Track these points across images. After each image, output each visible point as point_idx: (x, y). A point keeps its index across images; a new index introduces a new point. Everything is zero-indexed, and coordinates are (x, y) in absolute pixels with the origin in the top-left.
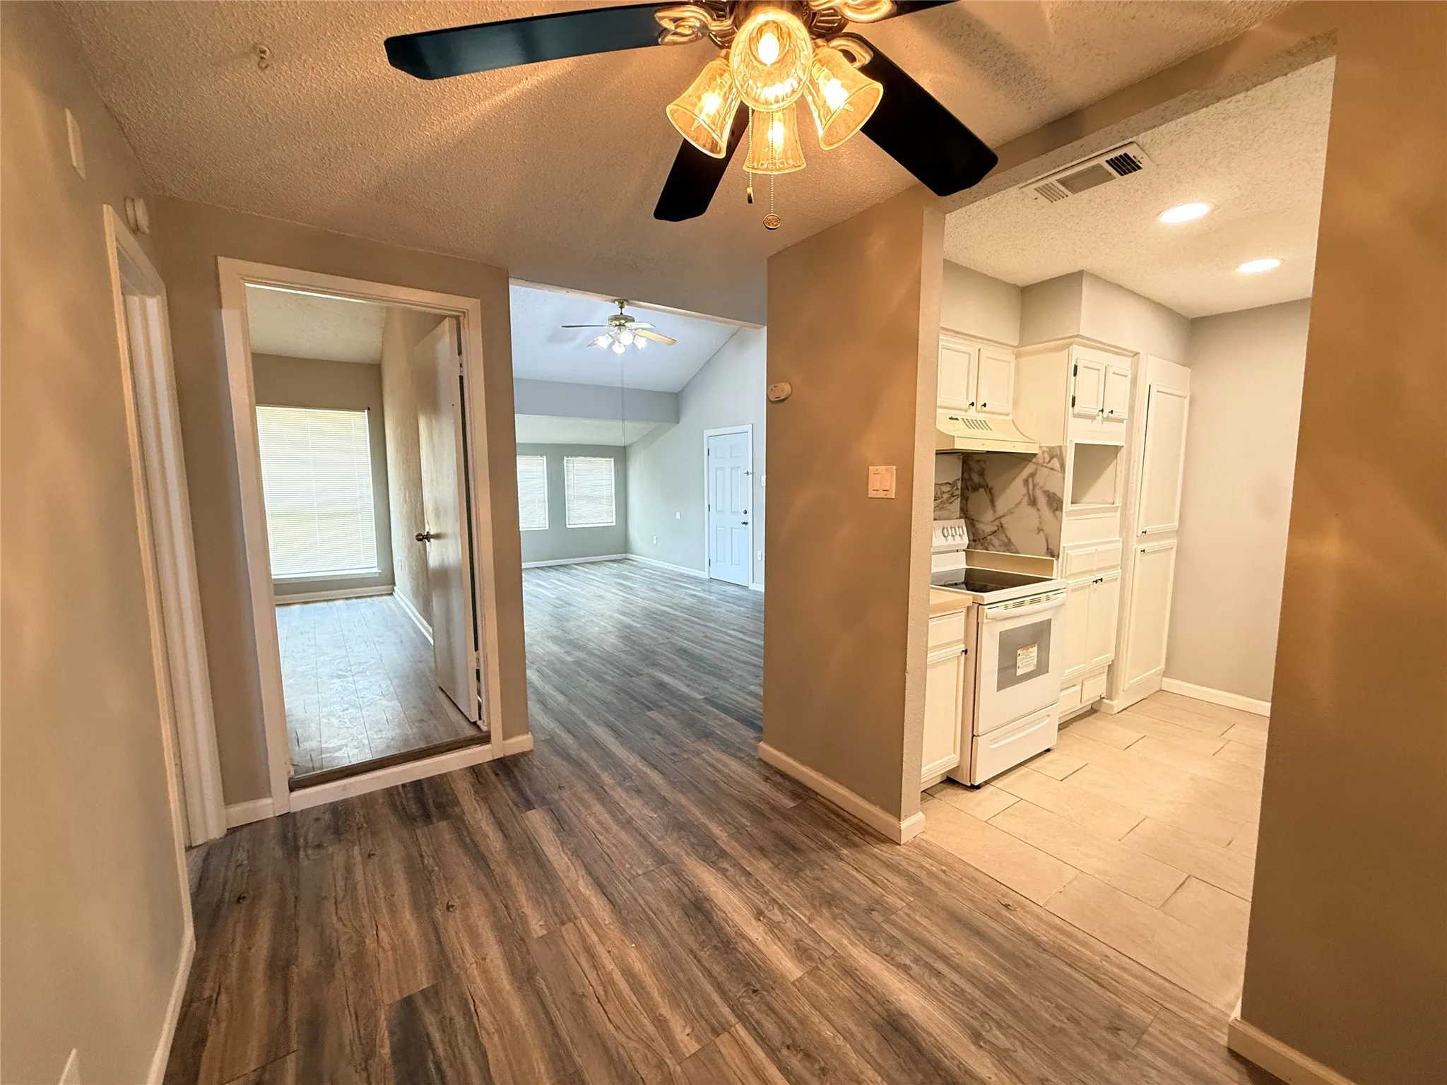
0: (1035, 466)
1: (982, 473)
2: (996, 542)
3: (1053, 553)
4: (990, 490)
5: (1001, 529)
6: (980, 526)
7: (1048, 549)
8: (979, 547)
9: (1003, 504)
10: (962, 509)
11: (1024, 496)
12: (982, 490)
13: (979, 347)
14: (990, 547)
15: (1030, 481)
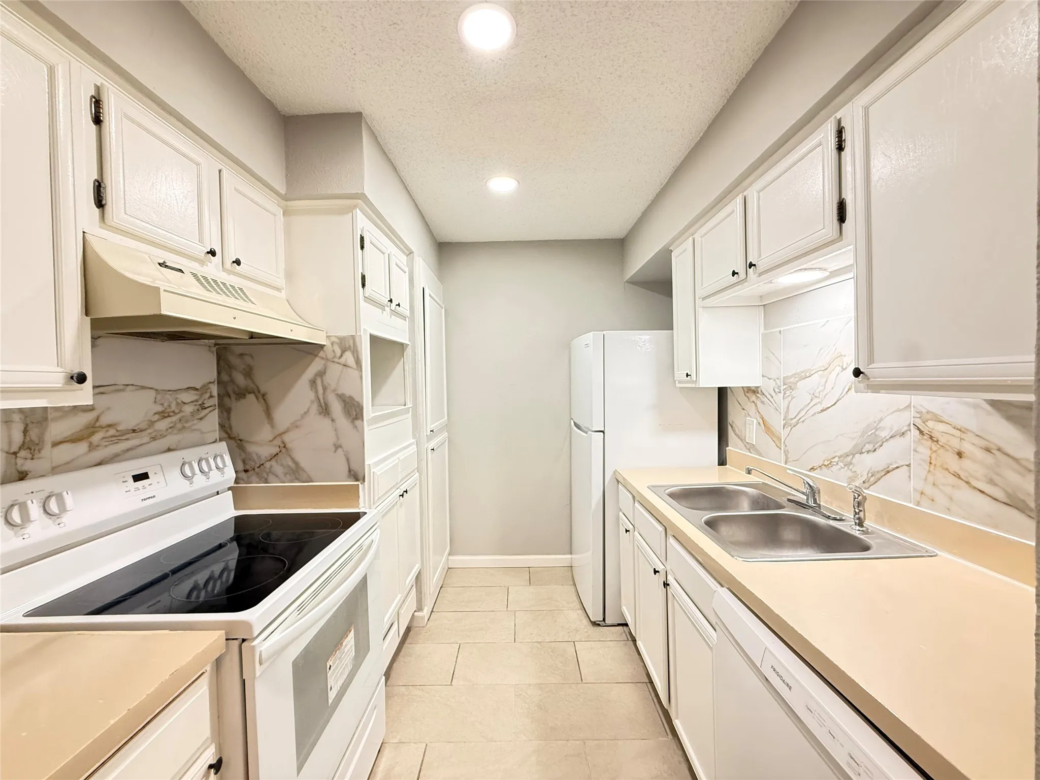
0: (323, 362)
1: (248, 373)
2: (278, 469)
3: (357, 475)
4: (262, 397)
5: (284, 450)
6: (252, 449)
7: (350, 471)
8: (254, 478)
9: (284, 413)
10: (222, 426)
11: (312, 402)
12: (251, 398)
13: (221, 167)
14: (271, 477)
15: (319, 382)
